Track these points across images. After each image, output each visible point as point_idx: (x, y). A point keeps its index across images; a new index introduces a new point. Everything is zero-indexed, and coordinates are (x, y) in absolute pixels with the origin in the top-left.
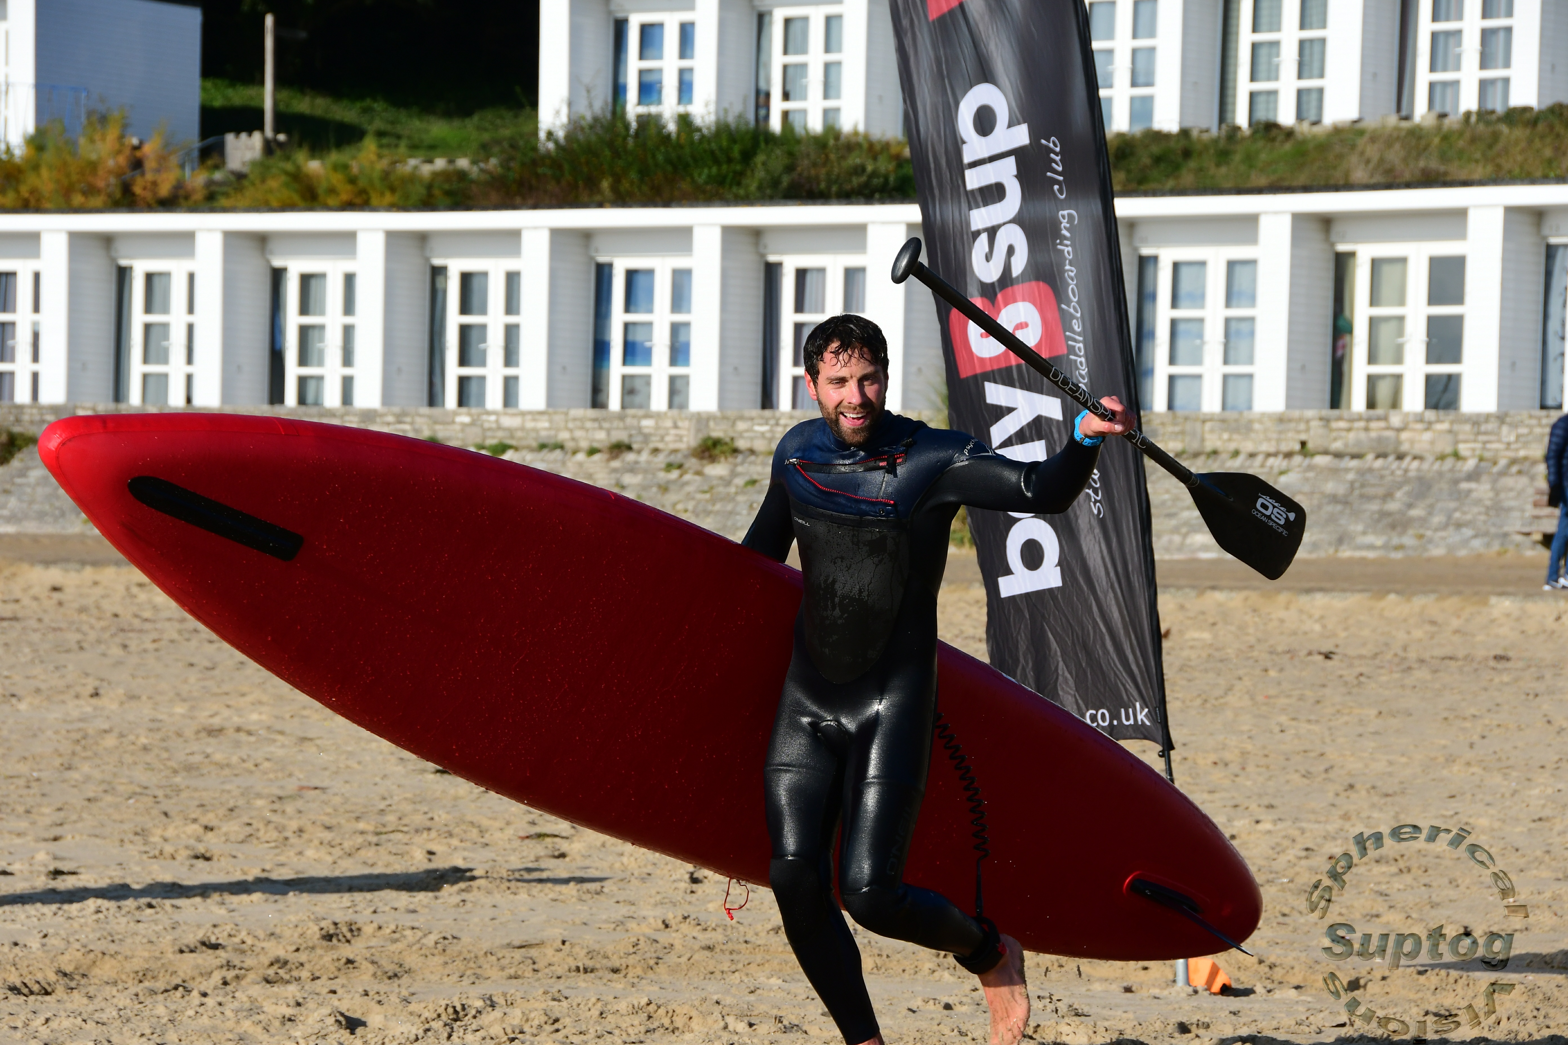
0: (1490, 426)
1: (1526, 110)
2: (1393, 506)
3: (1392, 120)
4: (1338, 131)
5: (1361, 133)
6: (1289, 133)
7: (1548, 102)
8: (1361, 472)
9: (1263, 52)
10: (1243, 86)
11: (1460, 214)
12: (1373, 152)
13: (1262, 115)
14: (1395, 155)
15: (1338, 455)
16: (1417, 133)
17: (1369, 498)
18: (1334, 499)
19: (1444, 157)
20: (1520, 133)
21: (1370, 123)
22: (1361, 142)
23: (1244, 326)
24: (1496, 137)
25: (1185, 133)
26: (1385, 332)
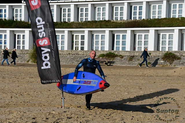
0: (87, 52)
1: (90, 21)
2: (78, 59)
3: (77, 22)
4: (72, 22)
5: (74, 23)
6: (67, 22)
7: (92, 20)
8: (75, 56)
9: (64, 14)
10: (62, 18)
11: (84, 31)
12: (75, 25)
13: (64, 21)
14: (77, 25)
15: (72, 54)
16: (79, 23)
17: (76, 59)
18: (72, 59)
19: (82, 26)
20: (89, 23)
21: (75, 22)
22: (74, 24)
23: (63, 41)
24: (87, 24)
25: (57, 22)
26: (77, 42)
